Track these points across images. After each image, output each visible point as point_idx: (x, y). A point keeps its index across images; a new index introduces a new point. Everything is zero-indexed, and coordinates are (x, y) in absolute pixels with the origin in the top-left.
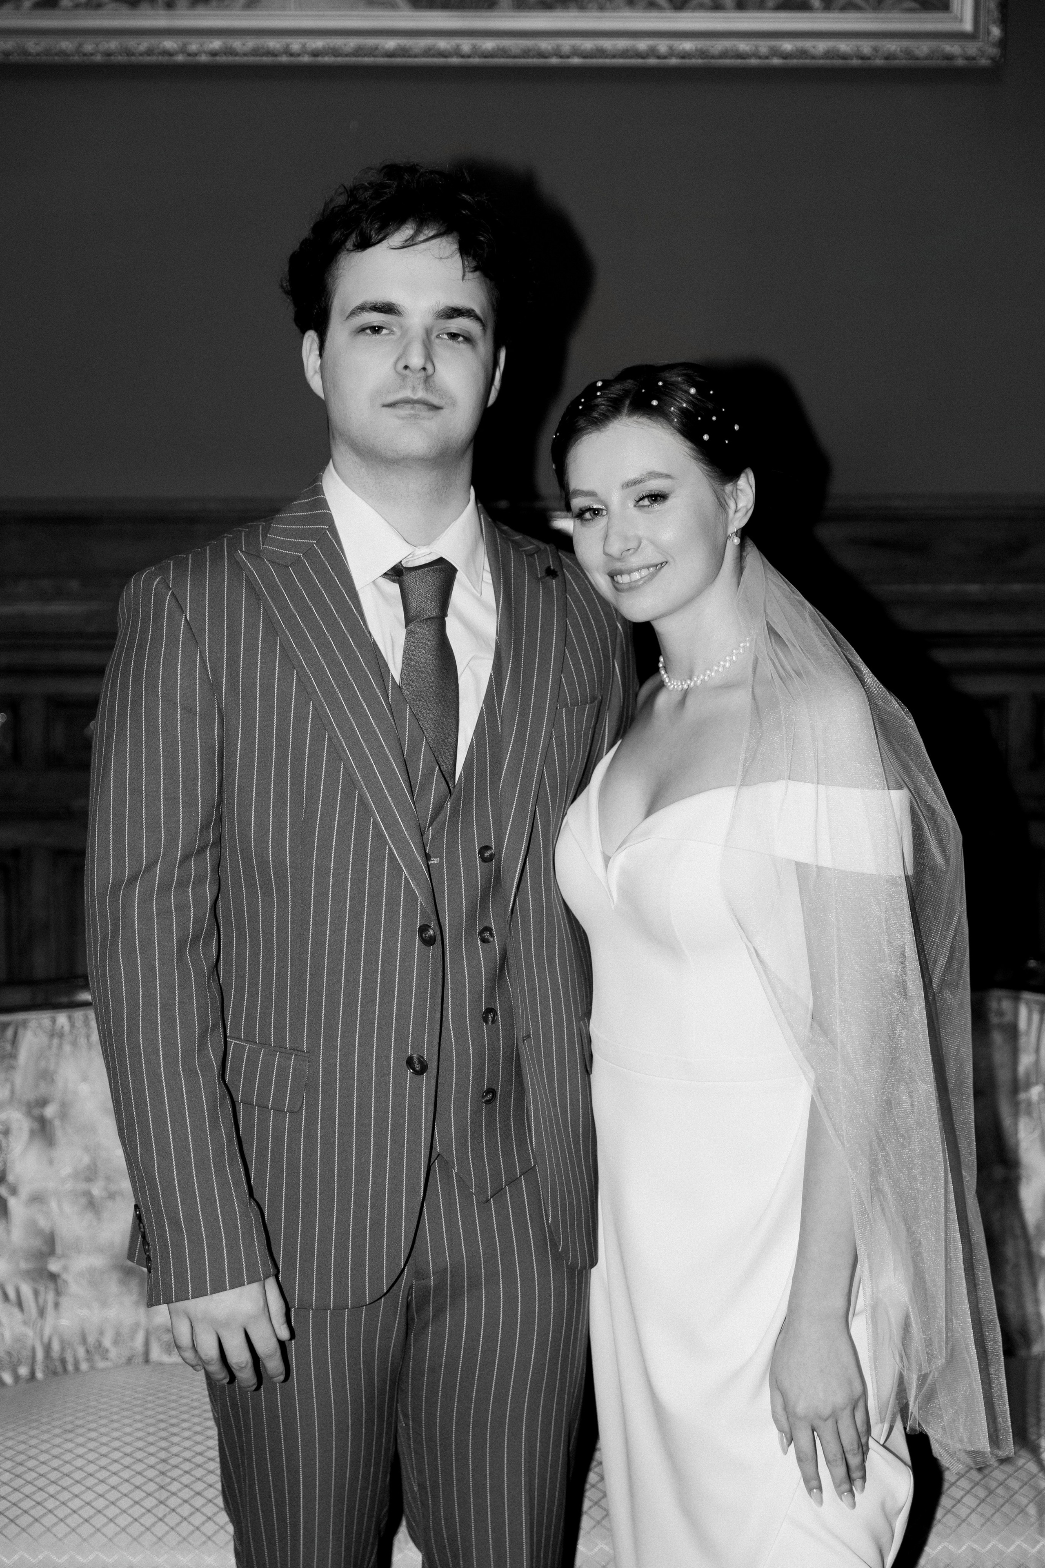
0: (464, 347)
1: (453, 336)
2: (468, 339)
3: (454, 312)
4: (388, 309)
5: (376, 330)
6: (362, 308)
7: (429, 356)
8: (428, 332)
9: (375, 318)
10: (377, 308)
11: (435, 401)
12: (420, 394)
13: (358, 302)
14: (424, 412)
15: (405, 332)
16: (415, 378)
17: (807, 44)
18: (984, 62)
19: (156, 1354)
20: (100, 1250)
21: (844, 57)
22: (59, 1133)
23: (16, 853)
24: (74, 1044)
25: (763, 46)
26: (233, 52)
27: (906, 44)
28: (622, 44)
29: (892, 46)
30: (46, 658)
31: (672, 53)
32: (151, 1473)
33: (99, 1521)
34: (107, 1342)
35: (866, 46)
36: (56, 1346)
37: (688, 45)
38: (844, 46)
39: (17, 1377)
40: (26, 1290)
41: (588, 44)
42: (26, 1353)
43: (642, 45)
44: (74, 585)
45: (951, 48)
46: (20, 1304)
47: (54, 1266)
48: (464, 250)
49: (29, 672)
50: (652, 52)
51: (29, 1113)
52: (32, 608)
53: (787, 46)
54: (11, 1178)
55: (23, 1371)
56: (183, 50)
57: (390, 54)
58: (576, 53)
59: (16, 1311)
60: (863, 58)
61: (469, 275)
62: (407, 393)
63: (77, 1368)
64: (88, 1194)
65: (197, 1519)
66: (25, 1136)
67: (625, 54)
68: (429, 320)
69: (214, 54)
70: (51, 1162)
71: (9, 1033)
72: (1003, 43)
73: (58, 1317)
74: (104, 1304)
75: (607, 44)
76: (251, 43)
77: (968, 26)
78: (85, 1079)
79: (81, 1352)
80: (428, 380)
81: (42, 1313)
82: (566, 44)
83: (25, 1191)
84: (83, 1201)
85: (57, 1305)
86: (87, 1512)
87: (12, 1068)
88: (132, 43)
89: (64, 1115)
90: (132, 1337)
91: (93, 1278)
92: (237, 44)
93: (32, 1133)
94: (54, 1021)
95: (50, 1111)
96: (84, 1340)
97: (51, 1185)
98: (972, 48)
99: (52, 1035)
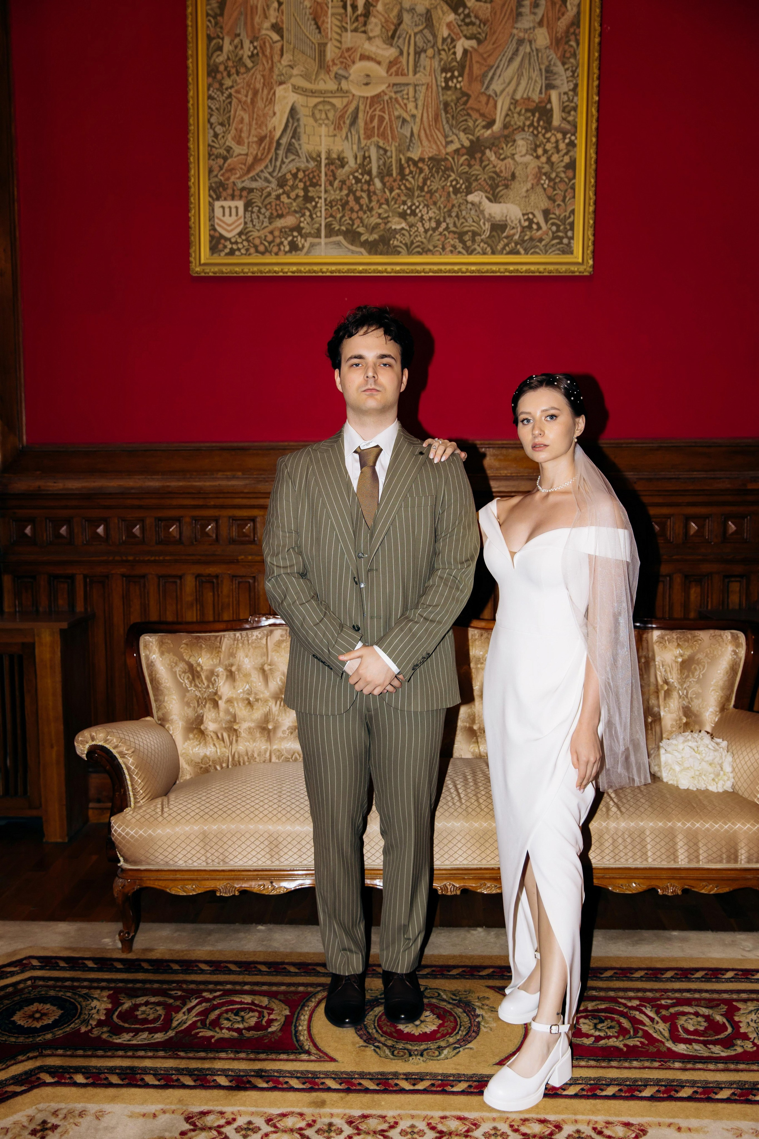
0: (387, 368)
1: (385, 365)
2: (390, 366)
3: (383, 356)
4: (360, 357)
5: (357, 365)
6: (351, 358)
7: (375, 372)
8: (375, 364)
9: (356, 361)
10: (356, 357)
11: (378, 388)
12: (373, 387)
13: (349, 356)
14: (375, 393)
15: (367, 364)
16: (371, 381)
17: (519, 267)
18: (586, 274)
19: (274, 759)
20: (252, 720)
21: (533, 272)
22: (237, 677)
23: (217, 577)
24: (243, 643)
25: (502, 268)
26: (301, 272)
27: (556, 267)
28: (448, 267)
29: (551, 268)
30: (229, 502)
31: (467, 271)
32: (275, 796)
33: (257, 812)
34: (256, 755)
35: (541, 268)
36: (236, 756)
37: (473, 268)
38: (533, 268)
39: (222, 768)
40: (225, 735)
41: (435, 268)
42: (225, 758)
43: (456, 268)
44: (240, 474)
45: (573, 268)
46: (223, 740)
47: (236, 727)
48: (386, 333)
49: (222, 507)
50: (460, 270)
51: (226, 669)
52: (224, 483)
53: (511, 268)
54: (219, 693)
55: (224, 765)
56: (282, 271)
57: (360, 272)
58: (431, 271)
59: (222, 742)
60: (540, 272)
61: (388, 342)
62: (369, 387)
63: (244, 763)
64: (248, 699)
65: (293, 812)
66: (225, 677)
67: (449, 271)
68: (375, 360)
69: (293, 272)
70: (234, 688)
71: (219, 639)
72: (594, 266)
73: (237, 745)
74: (254, 741)
75: (443, 268)
76: (308, 268)
77: (580, 260)
78: (247, 656)
79: (246, 758)
80: (376, 382)
81: (231, 743)
82: (427, 268)
83: (224, 698)
84: (246, 702)
85: (237, 741)
86: (252, 809)
87: (219, 652)
88: (262, 268)
89: (239, 670)
90: (265, 754)
91: (250, 730)
92: (302, 268)
93: (227, 676)
94: (235, 635)
95: (234, 669)
96: (247, 754)
97: (234, 696)
98: (582, 268)
99: (234, 640)
